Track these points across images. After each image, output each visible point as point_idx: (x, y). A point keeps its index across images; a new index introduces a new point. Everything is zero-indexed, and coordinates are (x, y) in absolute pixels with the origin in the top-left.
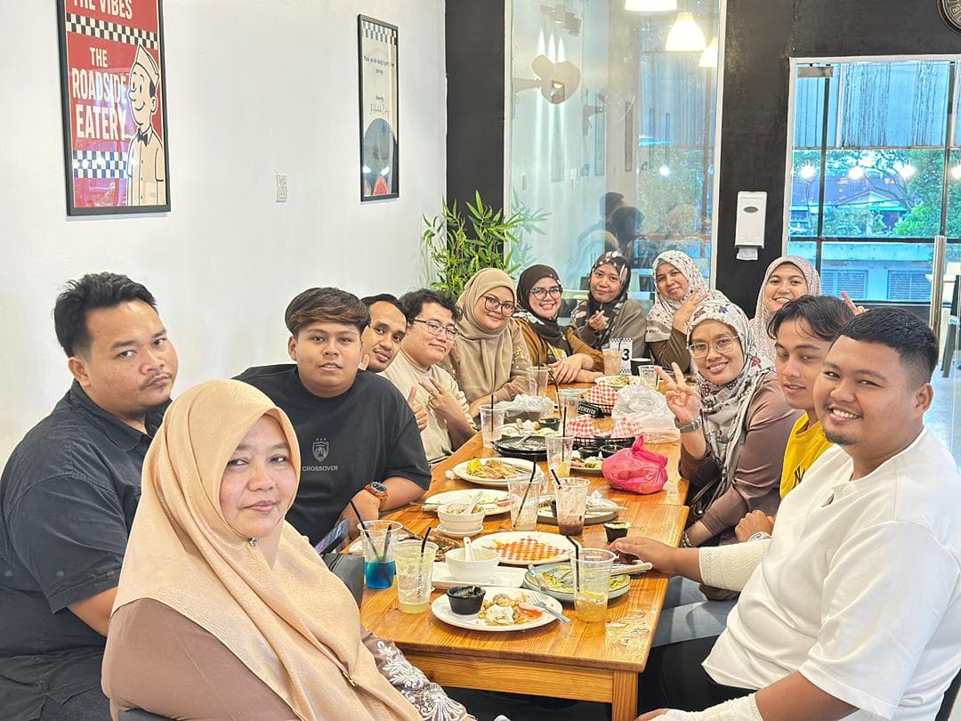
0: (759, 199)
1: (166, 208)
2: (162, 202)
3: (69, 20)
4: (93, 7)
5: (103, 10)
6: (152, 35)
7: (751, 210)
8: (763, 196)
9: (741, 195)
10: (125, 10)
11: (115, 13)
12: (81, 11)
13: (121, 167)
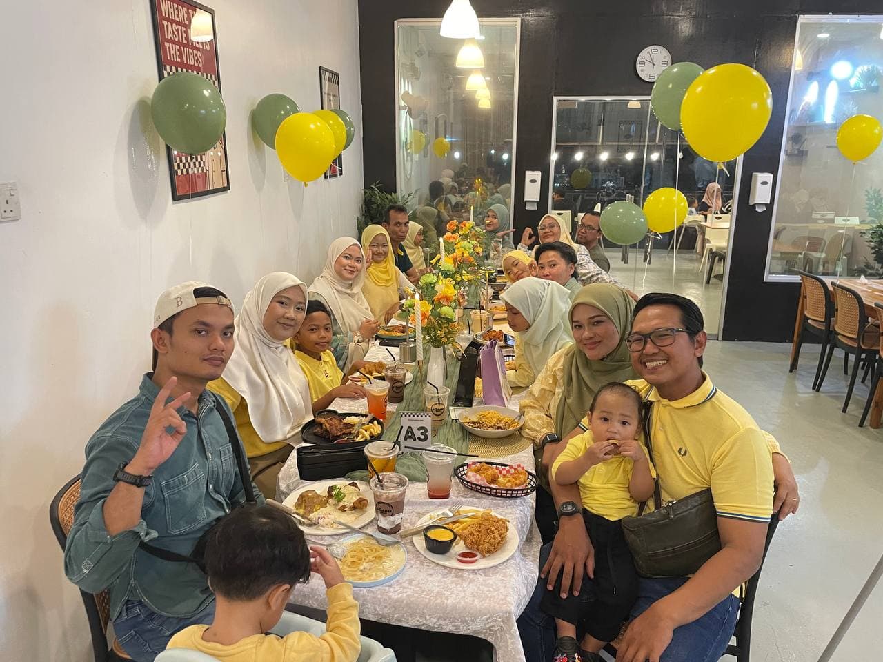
0: (537, 175)
1: (227, 188)
2: (225, 185)
3: (166, 70)
4: (179, 60)
5: (185, 62)
6: (213, 76)
7: (533, 181)
8: (539, 173)
9: (528, 173)
10: (198, 61)
11: (192, 63)
12: (172, 63)
13: (202, 165)
